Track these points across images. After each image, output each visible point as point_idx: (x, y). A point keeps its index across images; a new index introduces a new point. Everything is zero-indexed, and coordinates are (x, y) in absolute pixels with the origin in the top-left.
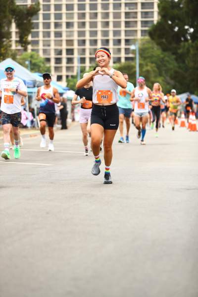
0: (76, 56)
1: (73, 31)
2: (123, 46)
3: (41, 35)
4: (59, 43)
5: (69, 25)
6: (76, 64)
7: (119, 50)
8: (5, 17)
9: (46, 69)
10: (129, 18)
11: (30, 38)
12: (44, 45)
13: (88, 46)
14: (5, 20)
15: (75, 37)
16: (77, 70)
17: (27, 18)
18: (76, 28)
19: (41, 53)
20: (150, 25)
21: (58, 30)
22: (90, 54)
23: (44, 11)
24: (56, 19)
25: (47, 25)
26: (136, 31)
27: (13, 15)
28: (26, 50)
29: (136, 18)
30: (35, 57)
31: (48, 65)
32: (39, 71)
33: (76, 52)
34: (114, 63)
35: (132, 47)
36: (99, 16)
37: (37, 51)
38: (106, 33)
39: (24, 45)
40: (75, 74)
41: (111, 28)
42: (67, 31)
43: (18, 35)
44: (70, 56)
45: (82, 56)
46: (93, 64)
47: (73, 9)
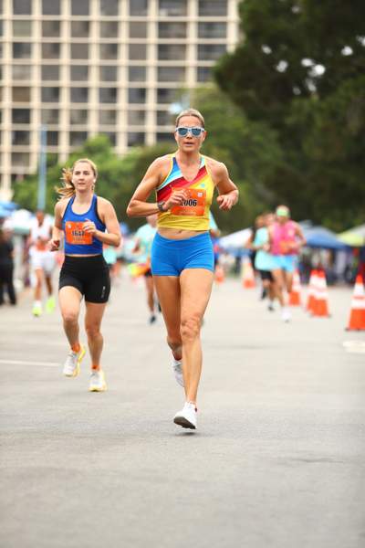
0: (36, 126)
1: (29, 66)
2: (151, 104)
5: (20, 50)
6: (36, 146)
7: (142, 115)
10: (167, 36)
13: (65, 102)
15: (35, 81)
16: (39, 162)
18: (36, 58)
20: (218, 54)
22: (72, 122)
26: (183, 69)
29: (184, 36)
33: (35, 117)
34: (130, 144)
35: (174, 108)
36: (95, 30)
38: (109, 73)
40: (32, 169)
41: (123, 60)
42: (14, 66)
44: (21, 127)
45: (52, 128)
46: (79, 148)
47: (29, 11)
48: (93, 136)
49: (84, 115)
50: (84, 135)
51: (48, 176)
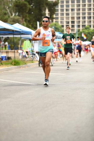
0: (76, 24)
1: (74, 13)
3: (59, 15)
4: (68, 18)
5: (72, 10)
6: (76, 28)
8: (43, 7)
9: (62, 30)
11: (54, 16)
12: (61, 19)
13: (81, 19)
14: (43, 8)
15: (75, 16)
16: (76, 31)
17: (53, 7)
18: (76, 11)
19: (59, 23)
21: (67, 12)
22: (82, 23)
23: (61, 3)
24: (66, 7)
25: (62, 10)
27: (47, 6)
28: (52, 21)
30: (57, 25)
31: (62, 29)
32: (59, 31)
33: (76, 22)
36: (87, 6)
37: (58, 22)
38: (89, 14)
39: (52, 19)
40: (75, 32)
41: (92, 11)
42: (71, 13)
43: (49, 15)
44: (73, 24)
45: (79, 24)
46: (84, 28)
47: (74, 3)
48: (86, 26)
49: (85, 22)
50: (85, 25)
51: (78, 33)
